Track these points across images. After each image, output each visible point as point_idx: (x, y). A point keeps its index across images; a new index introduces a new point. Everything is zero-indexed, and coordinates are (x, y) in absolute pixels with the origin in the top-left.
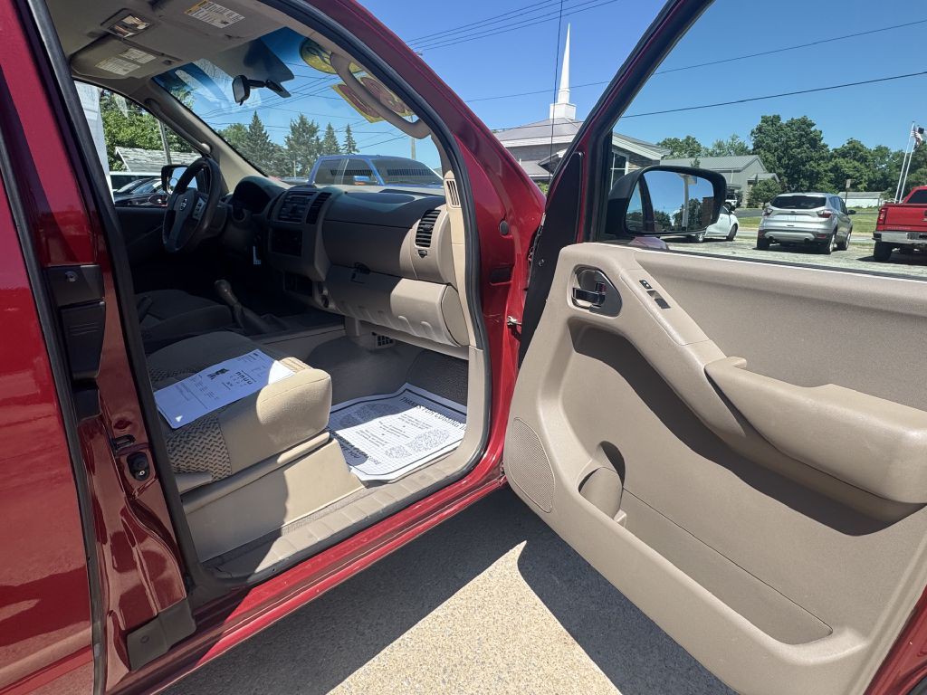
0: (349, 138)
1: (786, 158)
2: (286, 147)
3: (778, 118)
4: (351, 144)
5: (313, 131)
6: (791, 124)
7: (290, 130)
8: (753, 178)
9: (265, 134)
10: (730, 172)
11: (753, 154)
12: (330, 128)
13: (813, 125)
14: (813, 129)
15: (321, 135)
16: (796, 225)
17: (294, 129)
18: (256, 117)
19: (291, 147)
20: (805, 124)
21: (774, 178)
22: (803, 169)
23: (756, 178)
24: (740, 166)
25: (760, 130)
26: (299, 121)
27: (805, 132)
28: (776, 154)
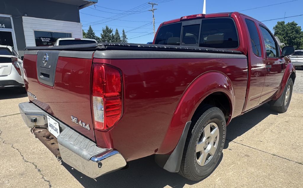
0: (124, 34)
1: (287, 38)
2: (101, 38)
3: (284, 22)
5: (111, 32)
6: (289, 24)
7: (103, 32)
9: (94, 33)
12: (117, 30)
13: (297, 25)
15: (114, 33)
16: (298, 61)
18: (90, 27)
19: (103, 38)
20: (293, 25)
21: (283, 45)
22: (293, 41)
25: (277, 27)
26: (106, 28)
27: (294, 28)
28: (283, 36)
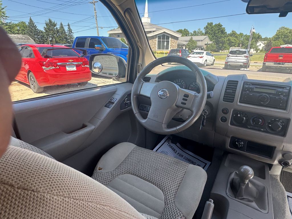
0: (69, 28)
1: (215, 37)
2: (44, 31)
3: (212, 23)
4: (70, 31)
5: (55, 25)
6: (216, 25)
7: (45, 25)
8: (206, 43)
9: (35, 26)
10: (200, 41)
11: (205, 35)
12: (61, 24)
13: (222, 26)
14: (222, 27)
15: (58, 26)
16: (238, 60)
17: (47, 24)
18: (31, 19)
19: (47, 31)
20: (219, 25)
21: (212, 43)
22: (220, 40)
23: (207, 43)
24: (202, 39)
25: (207, 27)
26: (49, 21)
27: (220, 28)
28: (212, 35)
